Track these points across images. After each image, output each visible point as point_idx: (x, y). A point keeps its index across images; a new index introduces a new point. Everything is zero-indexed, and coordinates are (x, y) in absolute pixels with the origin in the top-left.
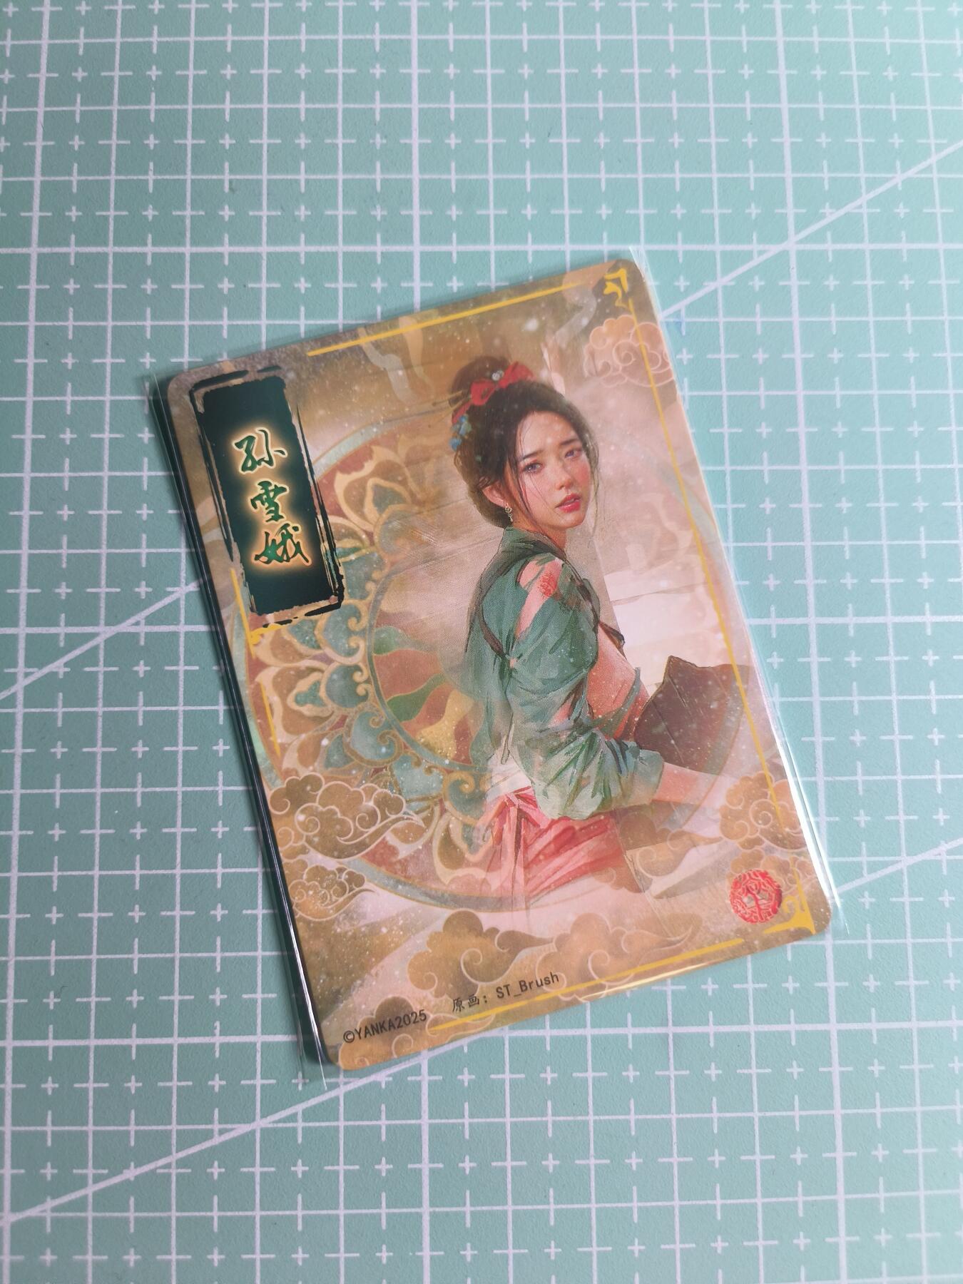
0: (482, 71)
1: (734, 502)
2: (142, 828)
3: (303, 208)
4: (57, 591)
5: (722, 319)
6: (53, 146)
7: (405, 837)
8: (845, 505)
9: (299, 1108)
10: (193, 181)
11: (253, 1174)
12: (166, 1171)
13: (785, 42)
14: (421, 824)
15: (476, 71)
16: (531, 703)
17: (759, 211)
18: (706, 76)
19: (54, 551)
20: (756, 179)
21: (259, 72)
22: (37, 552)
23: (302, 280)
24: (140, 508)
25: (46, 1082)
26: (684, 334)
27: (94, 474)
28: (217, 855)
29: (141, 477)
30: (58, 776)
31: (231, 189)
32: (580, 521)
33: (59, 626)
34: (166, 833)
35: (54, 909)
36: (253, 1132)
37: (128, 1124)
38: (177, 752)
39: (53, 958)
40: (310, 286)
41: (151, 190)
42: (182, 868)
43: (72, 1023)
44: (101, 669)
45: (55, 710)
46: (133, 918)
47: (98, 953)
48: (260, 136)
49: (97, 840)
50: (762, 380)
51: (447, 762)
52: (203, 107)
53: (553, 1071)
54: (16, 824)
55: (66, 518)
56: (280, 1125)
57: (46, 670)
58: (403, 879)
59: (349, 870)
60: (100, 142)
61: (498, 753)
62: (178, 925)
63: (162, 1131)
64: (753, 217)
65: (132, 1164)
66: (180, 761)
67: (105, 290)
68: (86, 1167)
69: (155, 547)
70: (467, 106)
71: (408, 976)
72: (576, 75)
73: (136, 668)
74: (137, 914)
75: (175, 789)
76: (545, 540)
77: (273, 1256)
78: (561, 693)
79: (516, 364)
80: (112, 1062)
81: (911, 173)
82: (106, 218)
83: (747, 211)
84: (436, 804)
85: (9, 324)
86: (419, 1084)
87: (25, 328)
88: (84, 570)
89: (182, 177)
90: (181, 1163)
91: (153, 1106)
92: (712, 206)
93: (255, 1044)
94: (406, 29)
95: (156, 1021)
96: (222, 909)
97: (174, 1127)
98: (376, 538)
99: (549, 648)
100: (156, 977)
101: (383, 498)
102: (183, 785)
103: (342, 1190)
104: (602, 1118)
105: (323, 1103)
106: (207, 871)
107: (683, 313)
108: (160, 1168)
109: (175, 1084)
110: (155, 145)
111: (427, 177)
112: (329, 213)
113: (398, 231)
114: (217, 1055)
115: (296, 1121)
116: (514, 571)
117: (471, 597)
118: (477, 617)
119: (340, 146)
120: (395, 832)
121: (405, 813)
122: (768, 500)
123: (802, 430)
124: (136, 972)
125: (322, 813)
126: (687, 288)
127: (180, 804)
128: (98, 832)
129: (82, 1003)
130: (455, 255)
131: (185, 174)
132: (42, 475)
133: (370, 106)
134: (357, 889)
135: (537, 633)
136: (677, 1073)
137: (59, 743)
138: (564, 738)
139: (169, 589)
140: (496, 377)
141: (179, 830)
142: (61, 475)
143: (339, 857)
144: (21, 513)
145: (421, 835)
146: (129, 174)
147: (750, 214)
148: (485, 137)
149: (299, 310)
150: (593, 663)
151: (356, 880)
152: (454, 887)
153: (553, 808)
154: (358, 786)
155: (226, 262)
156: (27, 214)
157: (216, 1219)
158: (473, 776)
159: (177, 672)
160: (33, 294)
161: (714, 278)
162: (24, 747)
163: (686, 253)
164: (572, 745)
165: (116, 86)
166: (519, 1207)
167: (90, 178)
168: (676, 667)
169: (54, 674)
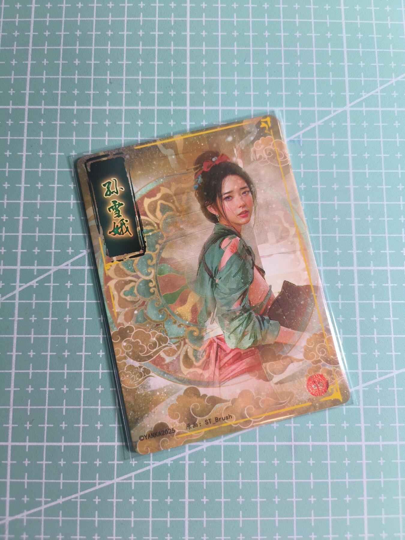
0: (217, 34)
1: (322, 217)
2: (68, 352)
3: (140, 90)
4: (34, 251)
5: (317, 139)
6: (35, 63)
7: (168, 353)
8: (370, 219)
9: (133, 474)
10: (94, 79)
11: (113, 502)
12: (75, 500)
13: (345, 22)
14: (176, 348)
15: (214, 34)
16: (225, 298)
17: (334, 94)
18: (311, 37)
19: (33, 234)
20: (332, 80)
21: (122, 33)
22: (25, 234)
23: (139, 121)
24: (70, 216)
25: (25, 460)
26: (301, 145)
27: (50, 202)
28: (99, 365)
29: (70, 203)
30: (33, 330)
31: (110, 82)
32: (248, 222)
33: (34, 266)
34: (78, 355)
35: (30, 386)
36: (113, 484)
37: (60, 479)
38: (83, 320)
39: (29, 407)
40: (142, 123)
41: (76, 82)
42: (85, 370)
43: (37, 436)
44: (52, 284)
45: (32, 301)
46: (63, 391)
47: (48, 406)
48: (123, 60)
49: (49, 357)
50: (335, 166)
51: (187, 322)
52: (98, 47)
53: (242, 460)
54: (14, 350)
55: (38, 220)
56: (124, 481)
57: (28, 284)
58: (167, 372)
59: (144, 367)
60: (55, 62)
61: (210, 320)
62: (82, 394)
63: (74, 483)
64: (332, 96)
65: (61, 497)
66: (85, 324)
67: (56, 124)
68: (41, 497)
69: (76, 233)
70: (210, 48)
71: (167, 413)
72: (257, 35)
73: (66, 284)
74: (65, 389)
75: (82, 336)
76: (233, 229)
77: (121, 538)
78: (238, 294)
79: (223, 154)
80: (53, 453)
81: (399, 78)
82: (57, 94)
83: (329, 94)
84: (182, 340)
85: (16, 138)
86: (184, 464)
87: (22, 140)
88: (45, 243)
89: (89, 77)
90: (82, 497)
91: (71, 472)
92: (314, 92)
93: (115, 446)
94: (185, 16)
95: (72, 435)
96: (101, 387)
97: (79, 481)
98: (160, 226)
99: (232, 275)
100: (72, 416)
101: (164, 209)
102: (86, 334)
103: (151, 510)
104: (263, 481)
105: (143, 472)
106: (95, 371)
107: (301, 136)
108: (73, 499)
109: (80, 462)
110: (78, 63)
111: (193, 78)
112: (151, 93)
113: (181, 100)
114: (98, 450)
115: (131, 480)
116: (218, 242)
117: (200, 253)
118: (202, 261)
119: (156, 65)
120: (164, 352)
121: (169, 344)
122: (336, 216)
123: (352, 187)
124: (64, 414)
125: (133, 342)
126: (303, 126)
127: (84, 343)
128: (49, 353)
129: (41, 427)
130: (204, 111)
131: (91, 76)
132: (28, 202)
133: (169, 48)
134: (147, 375)
135: (228, 268)
136: (296, 462)
137: (33, 316)
138: (238, 314)
139: (81, 251)
140: (214, 159)
141: (83, 353)
142: (36, 202)
143: (140, 361)
144: (19, 218)
145: (175, 353)
146: (67, 75)
147: (330, 95)
148: (218, 61)
149: (138, 133)
150: (251, 282)
151: (147, 371)
152: (188, 376)
153: (233, 344)
154: (149, 331)
155: (107, 113)
156: (24, 92)
157: (97, 521)
158: (198, 328)
159: (84, 286)
160: (26, 125)
161: (315, 122)
162: (18, 317)
163: (303, 111)
164: (241, 317)
165: (62, 38)
166: (227, 519)
167: (51, 77)
168: (287, 286)
169: (31, 286)
